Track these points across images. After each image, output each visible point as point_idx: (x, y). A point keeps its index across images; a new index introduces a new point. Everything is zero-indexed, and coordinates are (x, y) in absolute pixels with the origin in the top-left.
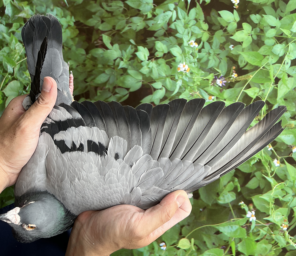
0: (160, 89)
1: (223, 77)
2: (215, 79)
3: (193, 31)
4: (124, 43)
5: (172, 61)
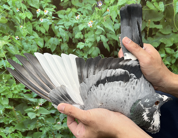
0: (100, 37)
1: (97, 2)
2: (98, 7)
3: (71, 17)
5: (86, 30)
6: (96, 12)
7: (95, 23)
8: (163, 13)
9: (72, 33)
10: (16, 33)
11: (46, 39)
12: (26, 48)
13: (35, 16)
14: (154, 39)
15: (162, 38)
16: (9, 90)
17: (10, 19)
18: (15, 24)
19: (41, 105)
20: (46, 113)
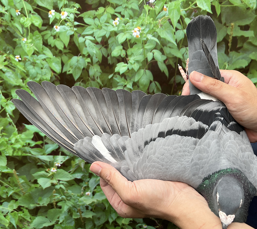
0: (153, 54)
2: (149, 3)
3: (105, 21)
4: (112, 83)
5: (130, 43)
6: (145, 12)
7: (144, 30)
8: (254, 12)
9: (107, 47)
10: (15, 51)
11: (65, 58)
12: (32, 75)
13: (46, 22)
14: (241, 55)
15: (254, 53)
16: (8, 144)
17: (6, 28)
18: (15, 35)
19: (60, 165)
20: (67, 178)
